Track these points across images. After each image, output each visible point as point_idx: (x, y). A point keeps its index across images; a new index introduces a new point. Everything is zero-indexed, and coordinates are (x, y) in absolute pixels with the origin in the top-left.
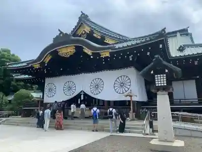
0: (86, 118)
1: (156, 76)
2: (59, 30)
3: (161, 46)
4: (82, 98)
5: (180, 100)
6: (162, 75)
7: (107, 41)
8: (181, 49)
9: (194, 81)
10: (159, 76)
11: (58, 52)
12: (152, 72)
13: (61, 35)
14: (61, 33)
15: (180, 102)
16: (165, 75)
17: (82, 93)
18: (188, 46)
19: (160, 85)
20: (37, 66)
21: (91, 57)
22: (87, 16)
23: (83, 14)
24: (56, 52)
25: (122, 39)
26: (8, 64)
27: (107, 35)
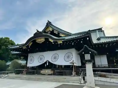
0: (49, 75)
1: (85, 55)
2: (37, 30)
3: (88, 39)
4: (47, 64)
5: (99, 65)
6: (88, 55)
7: (61, 35)
8: (99, 39)
9: (106, 56)
10: (87, 55)
11: (36, 41)
12: (83, 53)
13: (38, 32)
14: (38, 31)
15: (99, 66)
16: (89, 54)
17: (48, 62)
18: (102, 37)
19: (87, 59)
20: (24, 48)
21: (53, 43)
22: (51, 23)
23: (49, 21)
24: (35, 41)
25: (68, 34)
26: (9, 46)
27: (61, 32)
